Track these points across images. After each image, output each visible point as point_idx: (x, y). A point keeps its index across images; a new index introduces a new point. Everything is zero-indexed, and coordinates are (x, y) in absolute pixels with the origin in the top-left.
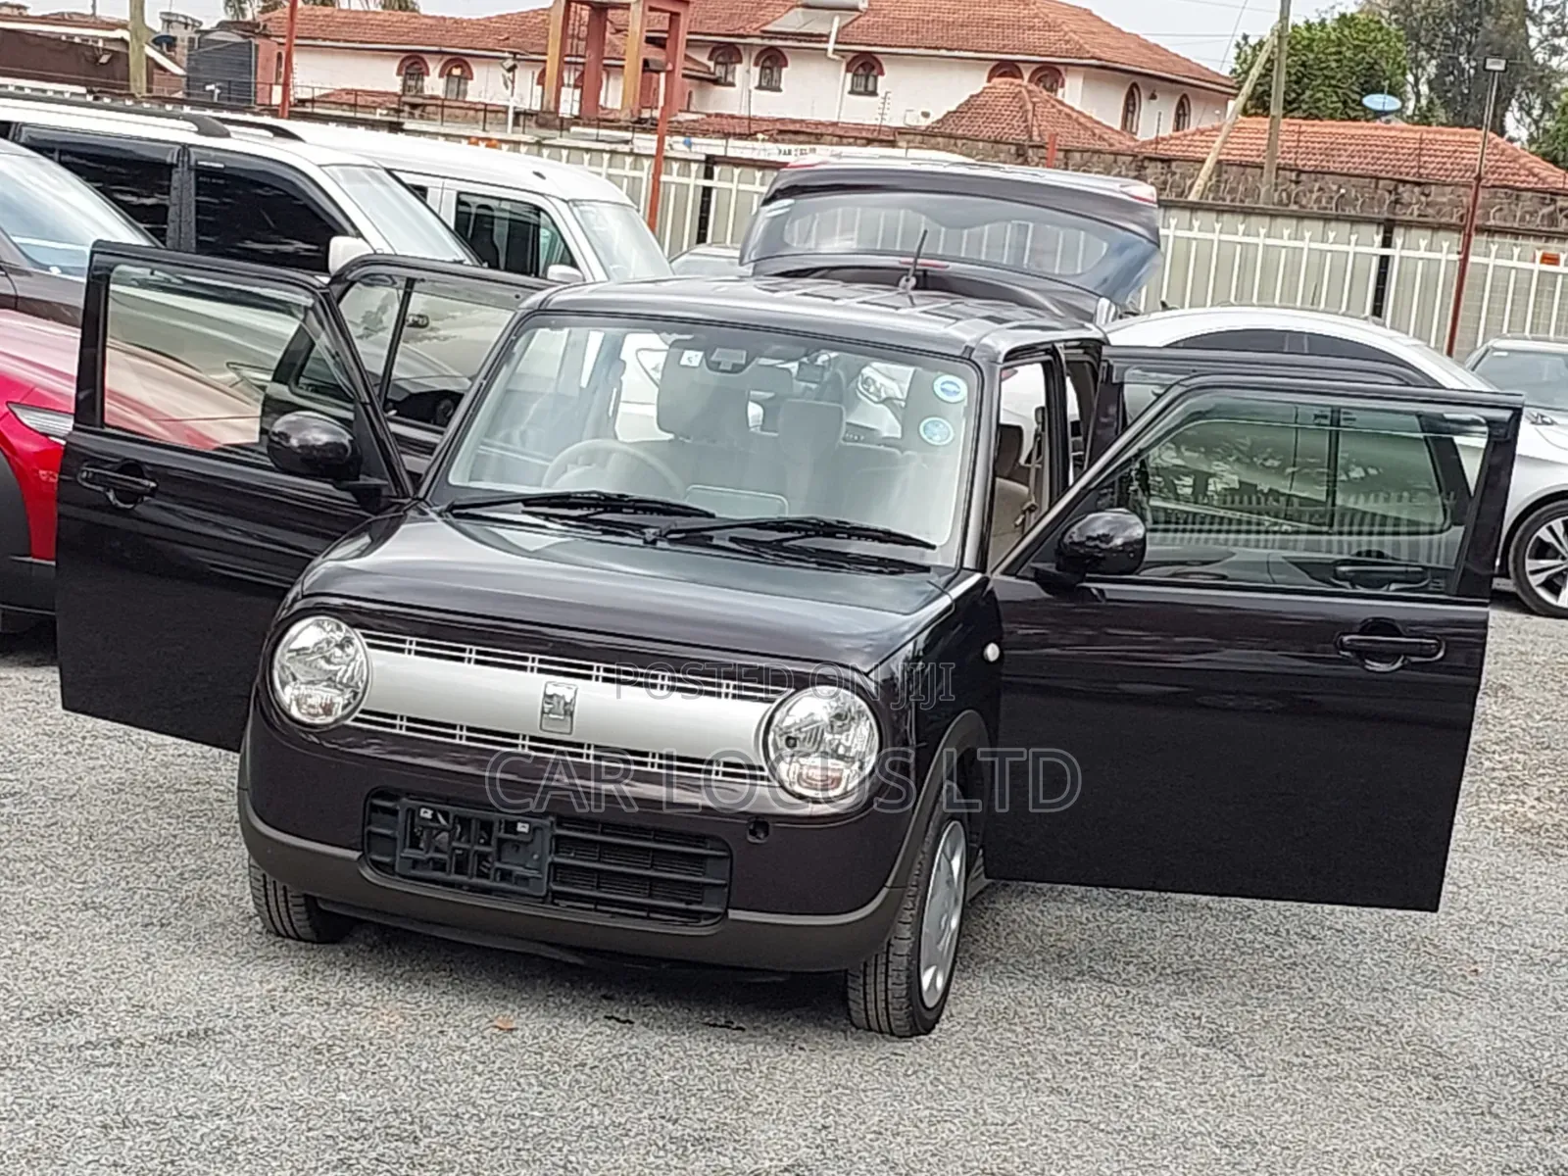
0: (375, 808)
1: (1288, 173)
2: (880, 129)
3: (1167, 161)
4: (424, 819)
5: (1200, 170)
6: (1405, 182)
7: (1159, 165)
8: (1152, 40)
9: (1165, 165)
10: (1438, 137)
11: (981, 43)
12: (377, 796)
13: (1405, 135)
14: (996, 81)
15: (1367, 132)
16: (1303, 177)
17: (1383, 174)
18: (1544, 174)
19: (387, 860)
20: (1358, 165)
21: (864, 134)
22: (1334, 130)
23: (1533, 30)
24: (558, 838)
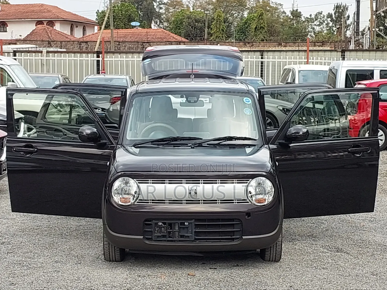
0: (147, 224)
1: (116, 43)
2: (11, 40)
3: (87, 42)
4: (160, 225)
5: (96, 44)
6: (145, 42)
7: (85, 43)
8: (74, 13)
9: (86, 43)
10: (150, 31)
11: (32, 17)
12: (146, 220)
13: (142, 31)
14: (38, 26)
15: (133, 31)
16: (120, 43)
17: (139, 41)
18: (176, 38)
19: (150, 237)
20: (133, 39)
21: (8, 42)
22: (125, 31)
23: (155, 4)
24: (195, 225)
